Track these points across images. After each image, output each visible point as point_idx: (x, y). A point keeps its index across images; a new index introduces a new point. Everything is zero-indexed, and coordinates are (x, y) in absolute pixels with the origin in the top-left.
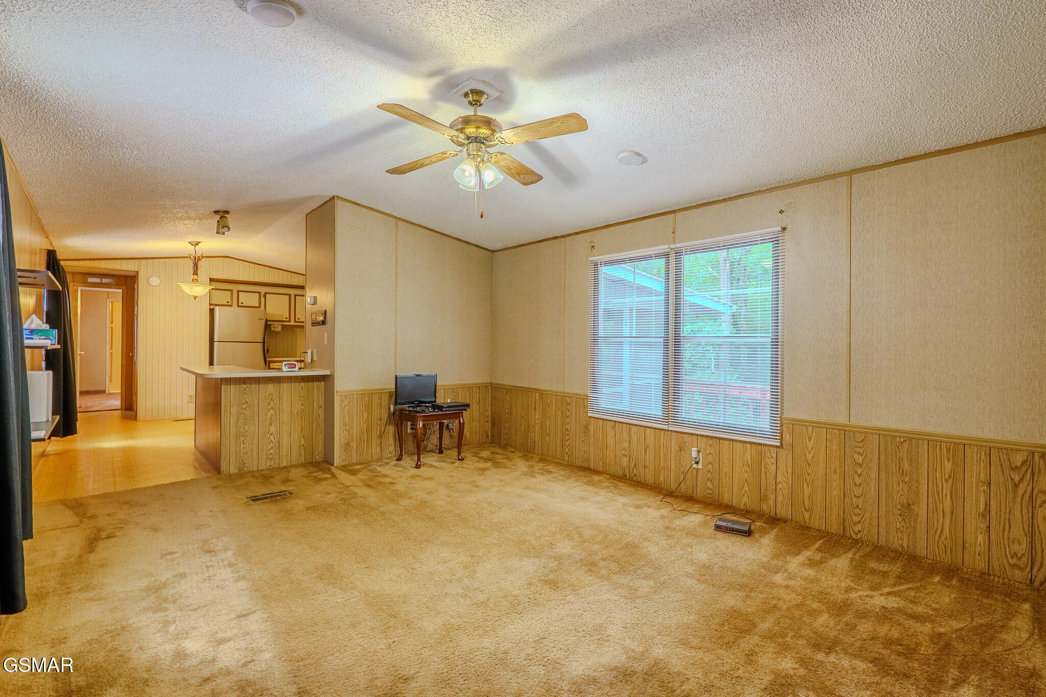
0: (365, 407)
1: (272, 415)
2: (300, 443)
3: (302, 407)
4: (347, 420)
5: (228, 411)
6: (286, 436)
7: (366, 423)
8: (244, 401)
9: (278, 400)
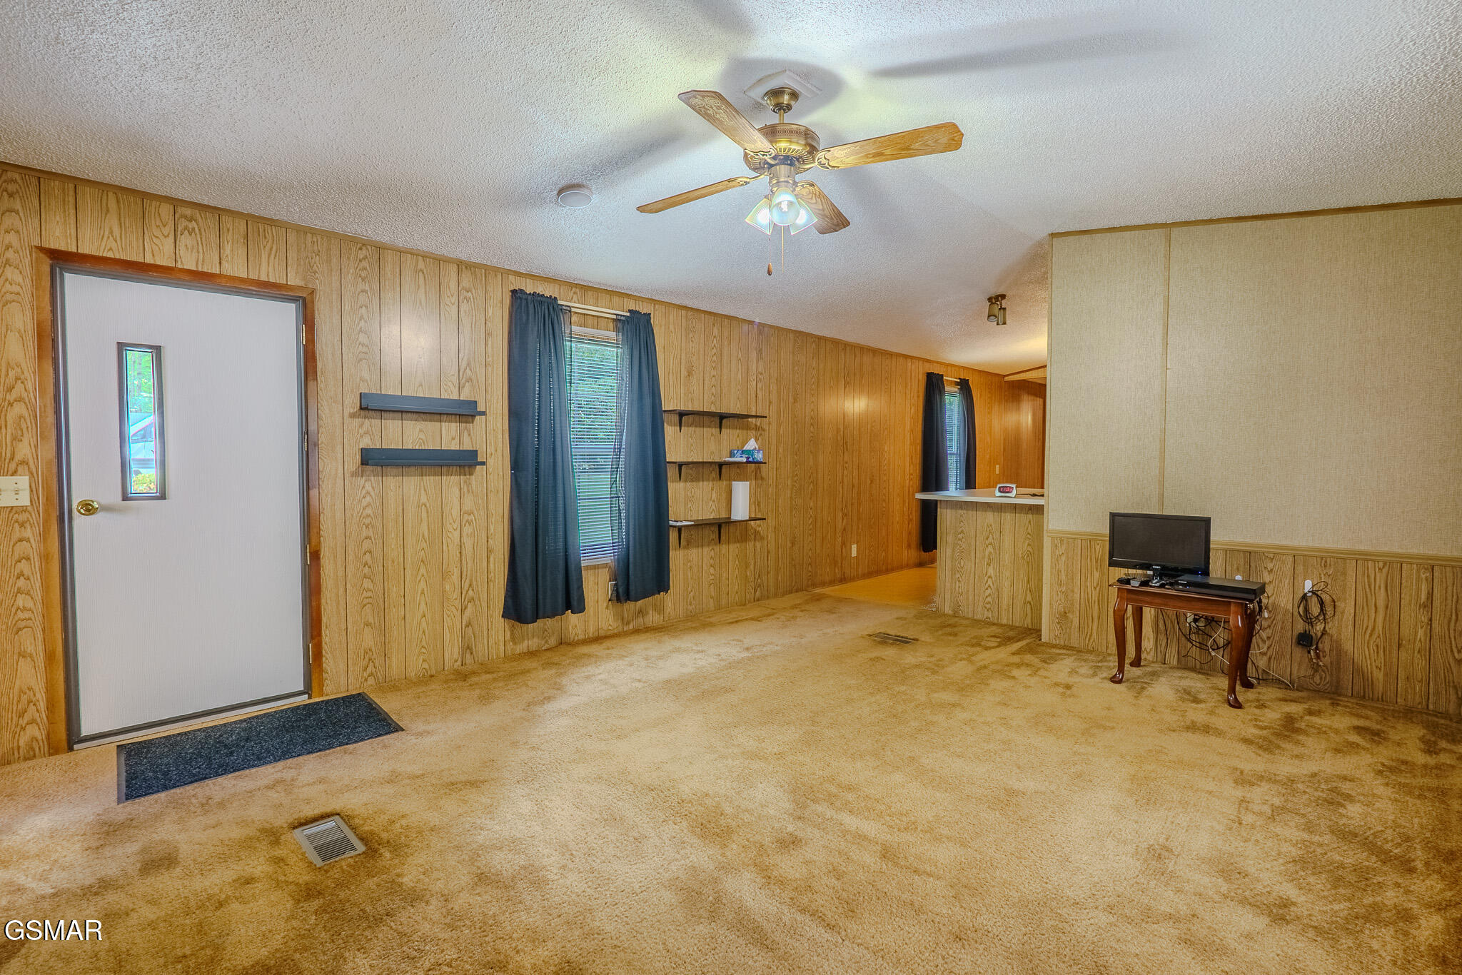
0: (1097, 562)
1: (991, 553)
2: (1025, 599)
3: (1030, 549)
4: (1063, 577)
5: (945, 539)
6: (1007, 584)
7: (1098, 589)
8: (960, 530)
9: (998, 534)
